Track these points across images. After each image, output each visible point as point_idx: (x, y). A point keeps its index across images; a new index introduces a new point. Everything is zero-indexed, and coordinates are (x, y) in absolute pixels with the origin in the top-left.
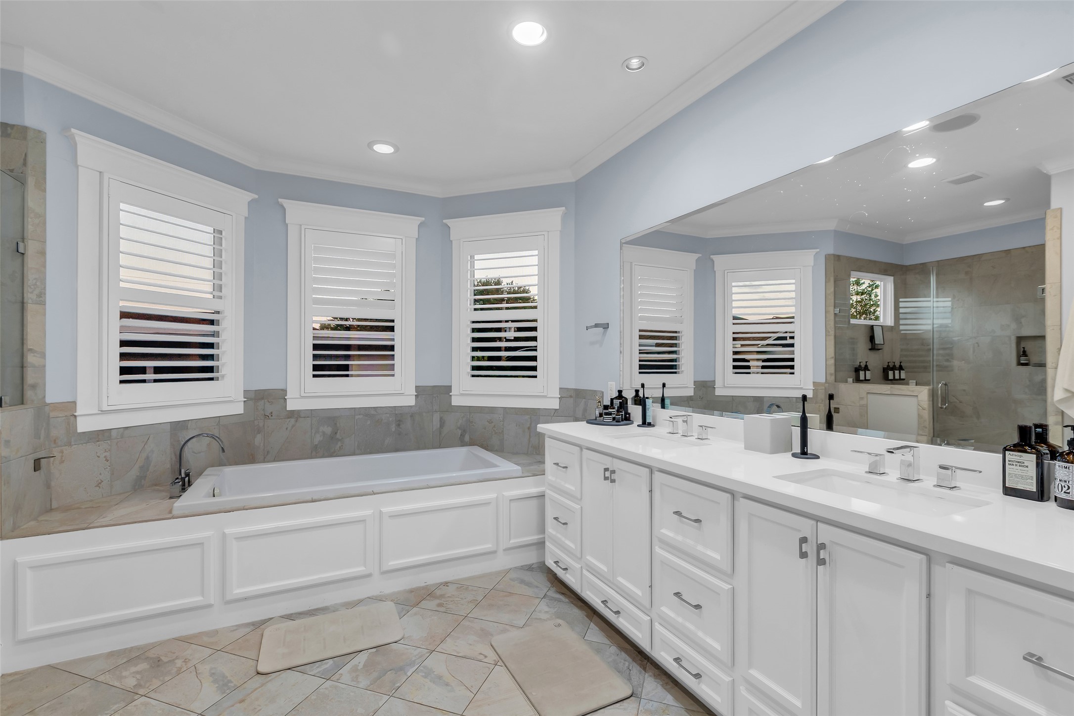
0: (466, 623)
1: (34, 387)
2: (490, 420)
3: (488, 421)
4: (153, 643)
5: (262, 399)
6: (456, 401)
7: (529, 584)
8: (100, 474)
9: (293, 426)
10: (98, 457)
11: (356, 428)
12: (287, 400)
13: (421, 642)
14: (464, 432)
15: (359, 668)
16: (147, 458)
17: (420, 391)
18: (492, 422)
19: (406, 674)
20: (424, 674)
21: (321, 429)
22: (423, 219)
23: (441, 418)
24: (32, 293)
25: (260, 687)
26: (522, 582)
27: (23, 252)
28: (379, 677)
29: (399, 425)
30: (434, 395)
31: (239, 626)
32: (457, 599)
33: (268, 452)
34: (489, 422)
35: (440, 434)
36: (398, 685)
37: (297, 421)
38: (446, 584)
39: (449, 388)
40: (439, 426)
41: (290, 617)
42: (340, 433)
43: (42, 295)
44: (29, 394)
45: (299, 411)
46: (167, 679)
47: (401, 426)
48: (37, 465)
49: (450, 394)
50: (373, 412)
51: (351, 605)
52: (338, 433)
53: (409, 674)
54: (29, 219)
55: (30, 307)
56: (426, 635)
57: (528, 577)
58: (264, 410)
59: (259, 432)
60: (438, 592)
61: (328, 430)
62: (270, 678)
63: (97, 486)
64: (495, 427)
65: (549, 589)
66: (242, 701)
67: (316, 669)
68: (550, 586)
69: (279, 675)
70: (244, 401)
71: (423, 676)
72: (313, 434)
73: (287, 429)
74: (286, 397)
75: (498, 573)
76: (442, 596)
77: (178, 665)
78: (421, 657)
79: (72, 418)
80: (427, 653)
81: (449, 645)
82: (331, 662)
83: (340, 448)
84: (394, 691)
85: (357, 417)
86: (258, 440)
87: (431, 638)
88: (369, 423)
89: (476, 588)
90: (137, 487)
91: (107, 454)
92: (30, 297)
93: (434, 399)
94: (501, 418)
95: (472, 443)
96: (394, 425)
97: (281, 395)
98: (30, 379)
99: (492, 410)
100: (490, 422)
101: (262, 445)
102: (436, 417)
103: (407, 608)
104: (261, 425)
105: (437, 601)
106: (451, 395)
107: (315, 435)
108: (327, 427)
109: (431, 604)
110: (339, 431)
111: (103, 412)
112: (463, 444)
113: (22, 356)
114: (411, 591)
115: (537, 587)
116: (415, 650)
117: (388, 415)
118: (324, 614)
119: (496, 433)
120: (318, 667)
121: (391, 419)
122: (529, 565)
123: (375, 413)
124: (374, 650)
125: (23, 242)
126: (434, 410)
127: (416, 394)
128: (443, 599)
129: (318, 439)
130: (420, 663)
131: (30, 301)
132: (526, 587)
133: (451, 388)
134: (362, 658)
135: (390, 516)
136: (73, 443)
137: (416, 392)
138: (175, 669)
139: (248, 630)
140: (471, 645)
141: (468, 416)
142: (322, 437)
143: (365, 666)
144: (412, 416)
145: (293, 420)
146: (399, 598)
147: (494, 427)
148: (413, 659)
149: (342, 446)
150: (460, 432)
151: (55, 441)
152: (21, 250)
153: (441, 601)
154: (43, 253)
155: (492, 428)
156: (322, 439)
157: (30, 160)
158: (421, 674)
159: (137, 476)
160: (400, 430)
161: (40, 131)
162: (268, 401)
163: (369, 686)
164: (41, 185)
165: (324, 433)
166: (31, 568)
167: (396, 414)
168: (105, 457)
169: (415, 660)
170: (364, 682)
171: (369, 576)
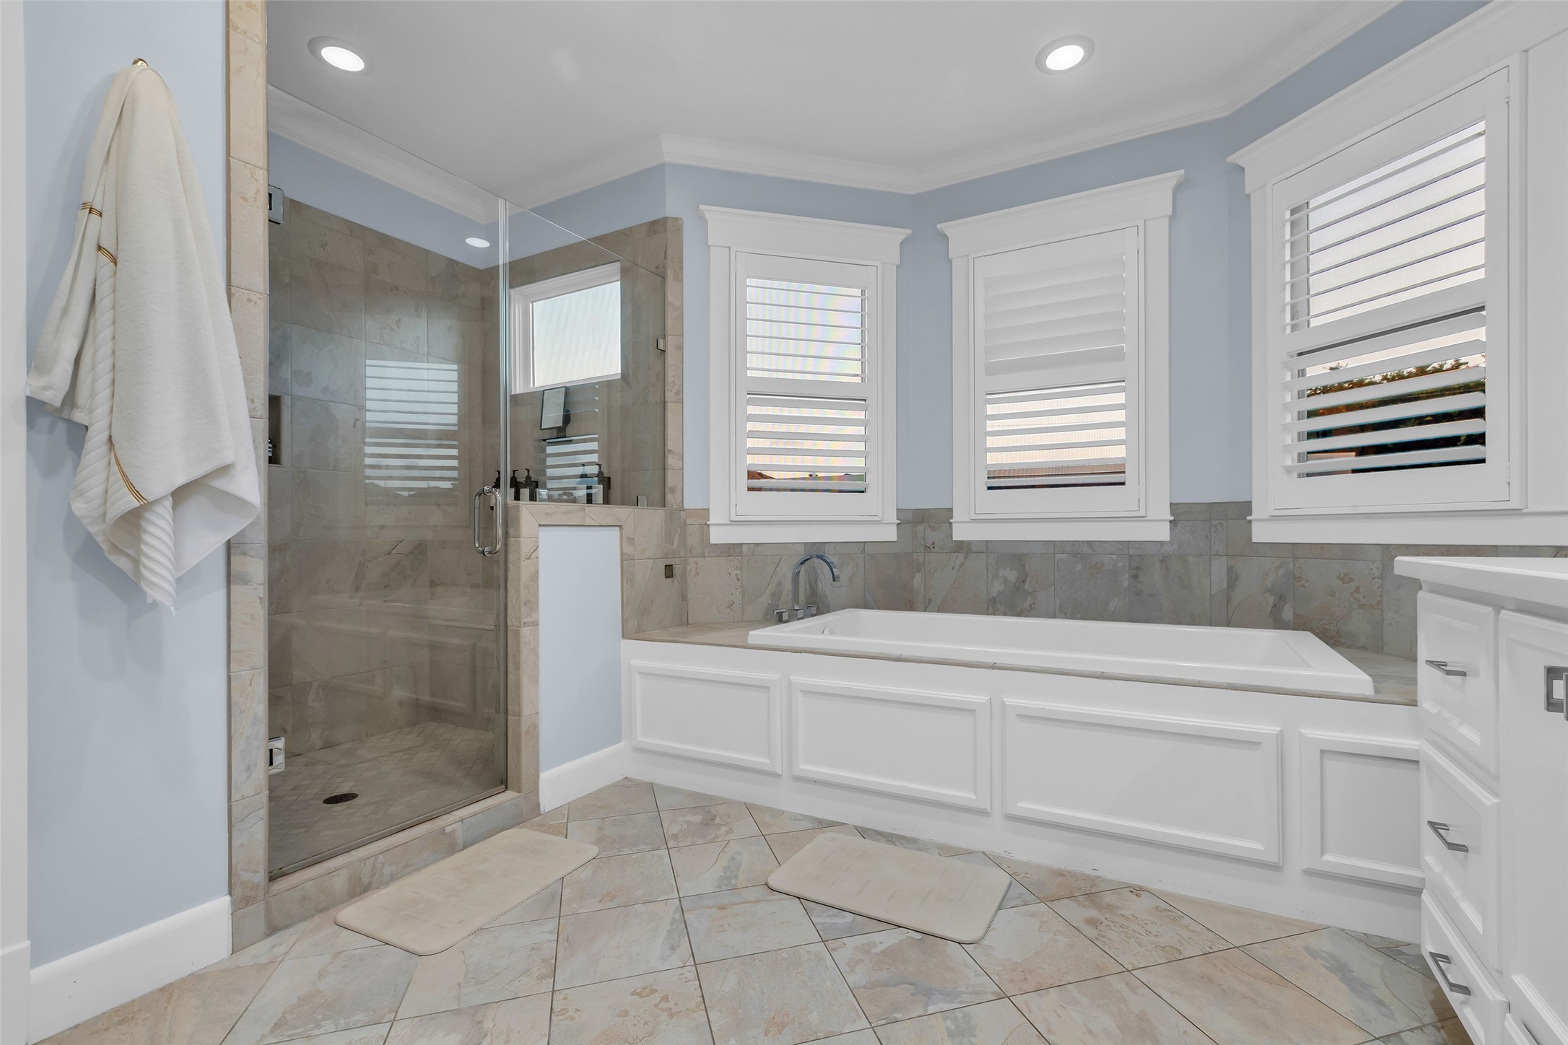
0: (1117, 983)
1: (673, 490)
2: (1346, 575)
3: (1339, 577)
4: (726, 799)
5: (922, 522)
6: (1261, 533)
7: (1358, 986)
8: (732, 594)
9: (962, 565)
10: (730, 574)
11: (1056, 575)
12: (954, 525)
13: (1000, 968)
14: (1280, 599)
15: (874, 950)
16: (779, 584)
17: (1181, 514)
18: (1351, 580)
19: (926, 1005)
20: (953, 1027)
21: (1002, 572)
22: (1182, 172)
23: (1230, 570)
24: (671, 391)
25: (752, 902)
26: (1340, 969)
27: (663, 349)
28: (886, 984)
29: (1136, 577)
30: (1214, 522)
31: (806, 817)
32: (1138, 929)
33: (930, 601)
34: (1342, 579)
35: (1228, 601)
36: (899, 1016)
37: (966, 557)
38: (1138, 891)
39: (1246, 507)
40: (1225, 585)
41: (863, 832)
42: (1030, 582)
43: (680, 392)
44: (669, 497)
45: (969, 543)
46: (700, 841)
47: (1139, 579)
48: (669, 571)
49: (1248, 518)
50: (1086, 550)
51: (949, 851)
52: (1027, 583)
53: (931, 1009)
54: (669, 314)
55: (670, 406)
56: (1020, 961)
57: (1368, 966)
58: (924, 538)
59: (918, 571)
60: (1109, 898)
61: (1012, 575)
62: (771, 898)
63: (729, 607)
64: (1359, 592)
65: (1420, 1028)
66: (722, 908)
67: (823, 918)
68: (1428, 1020)
69: (783, 900)
70: (898, 524)
71: (948, 1030)
72: (990, 580)
73: (953, 568)
74: (951, 521)
75: (1279, 921)
76: (1111, 908)
77: (719, 833)
78: (976, 993)
79: (705, 527)
80: (993, 993)
81: (1042, 1007)
82: (850, 917)
83: (1030, 606)
84: (883, 1022)
85: (1058, 557)
86: (918, 580)
87: (1023, 971)
88: (1079, 567)
89: (1198, 928)
90: (768, 617)
91: (738, 572)
92: (670, 395)
93: (1213, 530)
94: (1375, 571)
95: (1299, 624)
96: (1127, 576)
97: (943, 517)
98: (670, 482)
99: (1349, 551)
100: (1346, 579)
101: (922, 588)
102: (1219, 568)
103: (1030, 897)
104: (921, 560)
105: (1093, 913)
106: (1250, 522)
107: (992, 582)
108: (1011, 570)
109: (1077, 912)
110: (1028, 579)
111: (734, 523)
112: (1278, 623)
113: (664, 458)
114: (1061, 874)
115: (1380, 1003)
116: (978, 975)
117: (1115, 557)
118: (905, 847)
119: (1361, 606)
120: (829, 916)
121: (1120, 564)
122: (1392, 941)
123: (1090, 552)
124: (919, 936)
125: (664, 339)
126: (1214, 553)
127: (1172, 518)
128: (1107, 916)
129: (997, 587)
130: (966, 1002)
131: (670, 400)
132: (1343, 987)
133: (1251, 504)
134: (892, 938)
135: (1017, 715)
136: (706, 555)
137: (1172, 514)
138: (713, 835)
139: (809, 825)
140: (1090, 1032)
141: (1291, 566)
142: (1003, 586)
143: (884, 953)
144: (1164, 560)
145: (961, 556)
146: (1028, 876)
147: (1357, 590)
148: (960, 989)
149: (1034, 603)
150: (1271, 599)
151: (691, 550)
152: (661, 347)
153: (1102, 918)
154: (680, 348)
155: (1352, 594)
156: (1002, 589)
157: (669, 251)
158: (949, 1023)
159: (769, 604)
160: (1139, 585)
161: (676, 219)
162: (930, 526)
163: (859, 988)
164: (679, 278)
165: (1005, 579)
166: (640, 673)
167: (1132, 556)
168: (736, 575)
169: (963, 993)
170: (857, 978)
171: (984, 813)
